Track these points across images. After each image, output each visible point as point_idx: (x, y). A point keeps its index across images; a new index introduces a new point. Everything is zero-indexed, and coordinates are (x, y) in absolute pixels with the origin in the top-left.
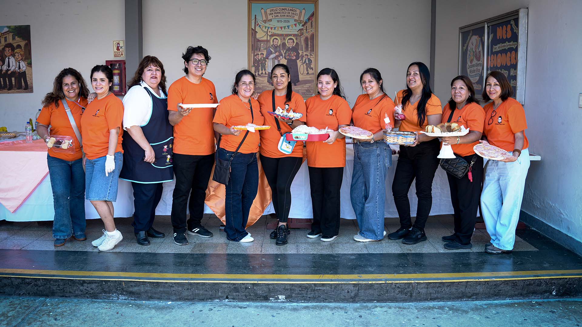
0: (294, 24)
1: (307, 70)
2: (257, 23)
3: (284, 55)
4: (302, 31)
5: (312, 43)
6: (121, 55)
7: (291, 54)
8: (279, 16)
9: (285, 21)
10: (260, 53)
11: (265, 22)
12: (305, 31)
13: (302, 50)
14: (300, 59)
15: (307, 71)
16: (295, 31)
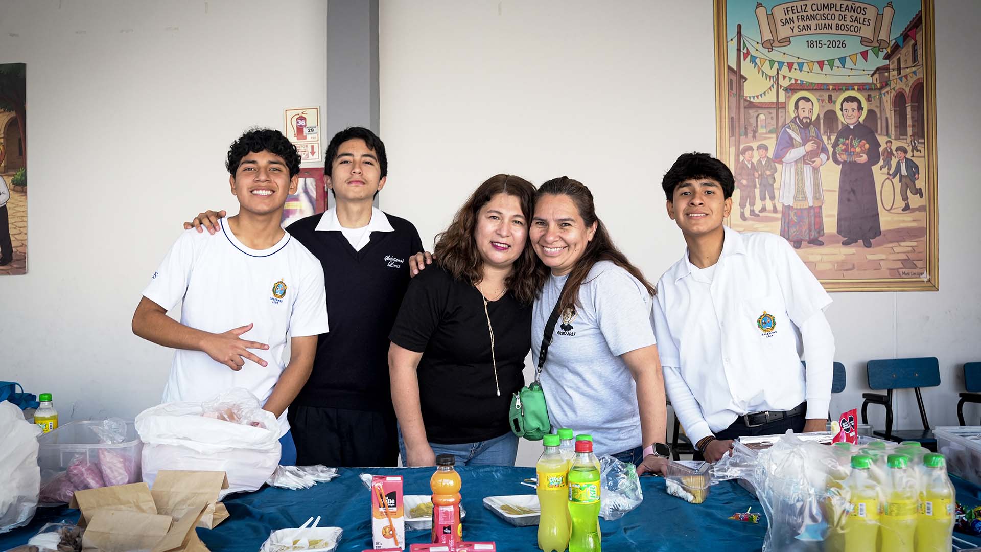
0: (861, 53)
1: (905, 198)
2: (745, 51)
3: (831, 150)
4: (886, 74)
5: (919, 108)
6: (310, 154)
7: (852, 146)
8: (813, 27)
9: (832, 44)
10: (755, 145)
11: (769, 45)
12: (895, 73)
13: (888, 135)
14: (881, 162)
15: (904, 200)
16: (862, 72)
